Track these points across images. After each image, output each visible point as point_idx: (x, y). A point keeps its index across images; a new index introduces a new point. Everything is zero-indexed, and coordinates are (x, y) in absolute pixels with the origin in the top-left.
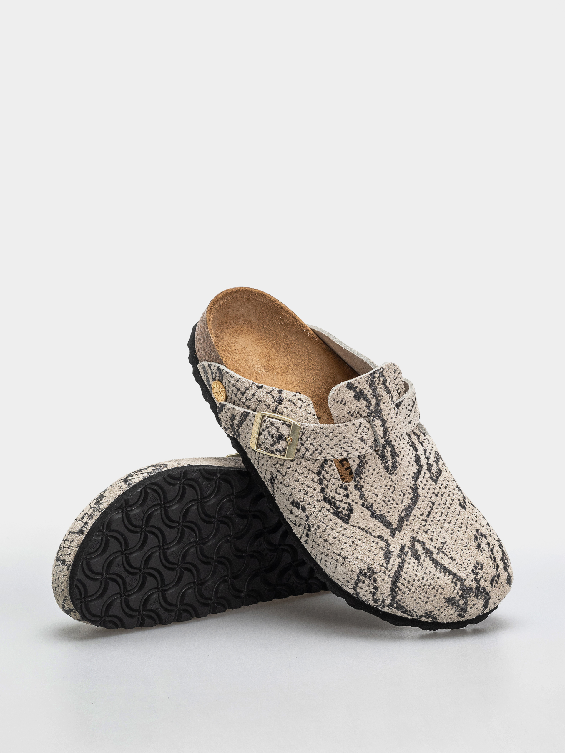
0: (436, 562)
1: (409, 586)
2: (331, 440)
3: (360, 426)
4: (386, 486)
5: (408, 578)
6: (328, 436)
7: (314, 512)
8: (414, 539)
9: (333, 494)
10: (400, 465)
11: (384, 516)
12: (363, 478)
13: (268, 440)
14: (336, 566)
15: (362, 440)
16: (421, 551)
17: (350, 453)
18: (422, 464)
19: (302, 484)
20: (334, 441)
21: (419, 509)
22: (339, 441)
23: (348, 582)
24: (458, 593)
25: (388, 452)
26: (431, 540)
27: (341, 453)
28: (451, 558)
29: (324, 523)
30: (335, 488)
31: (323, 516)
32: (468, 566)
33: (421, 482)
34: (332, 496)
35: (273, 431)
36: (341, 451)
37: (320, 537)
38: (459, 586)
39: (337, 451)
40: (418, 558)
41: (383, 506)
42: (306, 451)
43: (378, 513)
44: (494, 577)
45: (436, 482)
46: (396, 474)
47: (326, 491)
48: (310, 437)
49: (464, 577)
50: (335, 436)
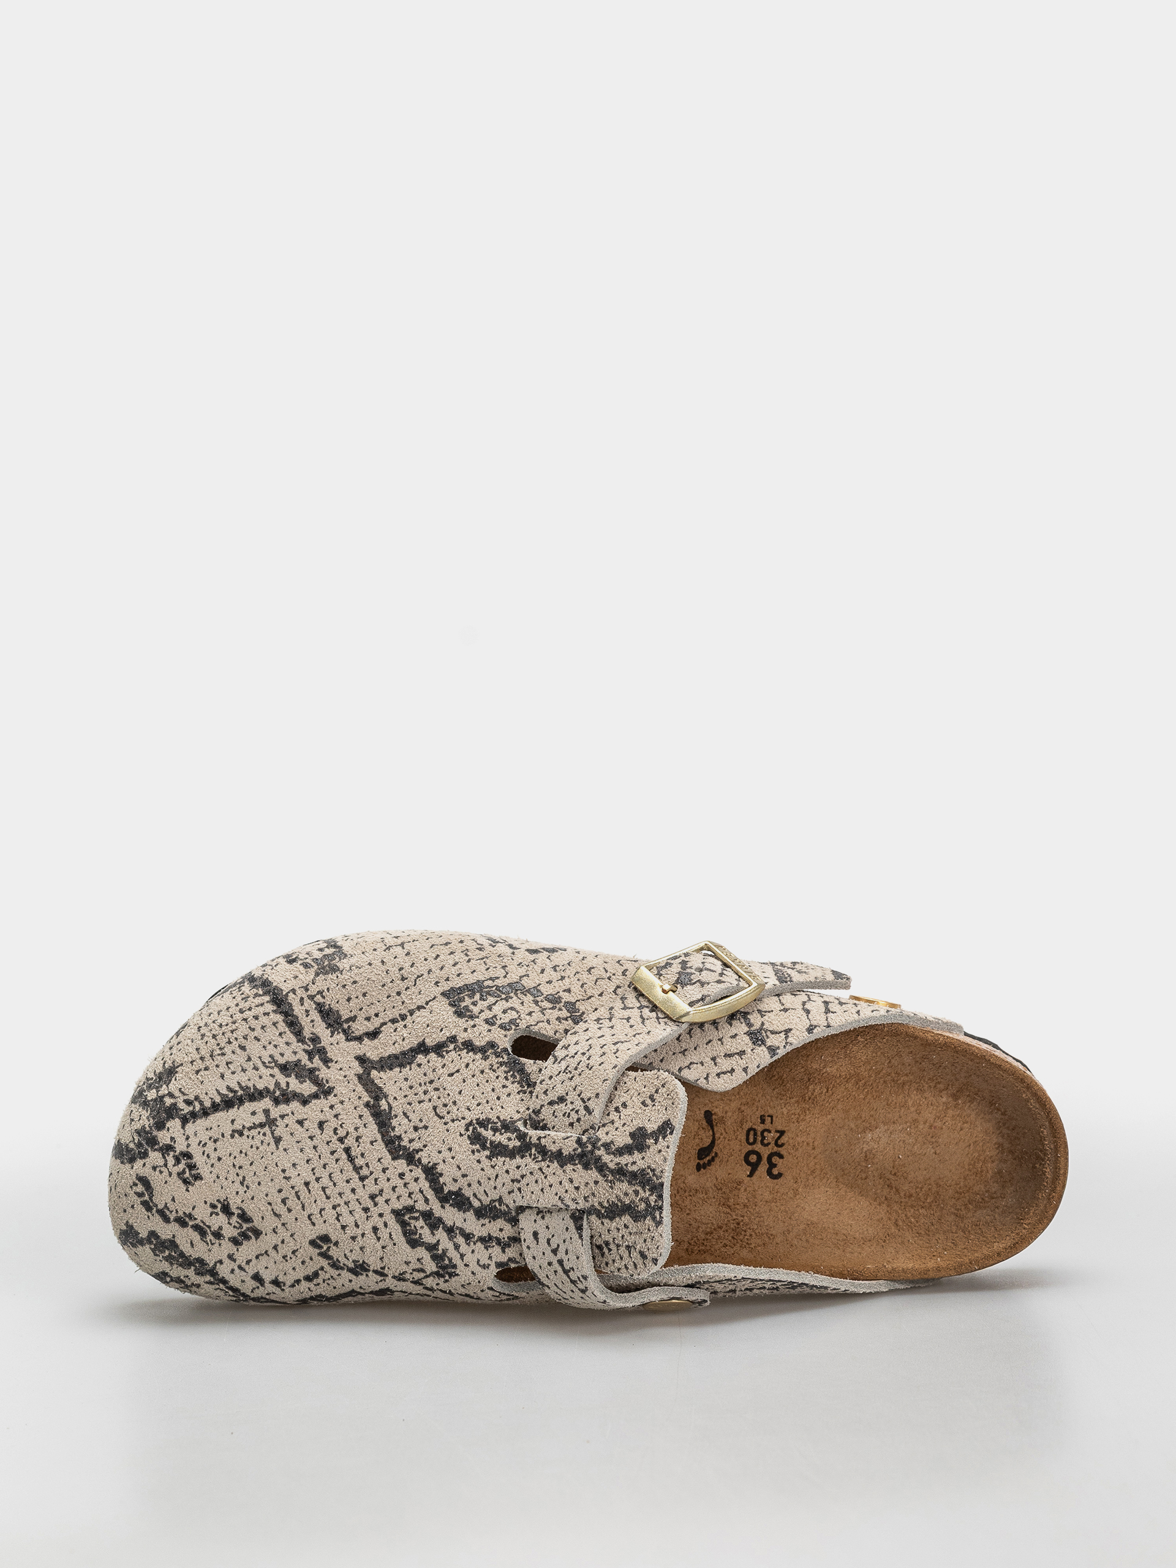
0: (255, 1095)
1: (247, 1014)
3: (586, 1108)
4: (455, 1103)
5: (264, 1020)
8: (325, 1091)
10: (473, 1152)
11: (405, 1067)
12: (498, 1068)
15: (562, 1100)
16: (294, 1084)
17: (554, 1064)
18: (447, 1206)
21: (372, 1143)
24: (171, 1095)
25: (509, 1139)
26: (300, 1123)
27: (566, 1048)
28: (241, 1134)
32: (203, 1154)
33: (416, 1180)
36: (572, 1051)
38: (181, 1105)
39: (577, 1044)
40: (284, 1068)
41: (425, 1075)
43: (420, 1058)
44: (151, 1196)
45: (397, 1213)
46: (461, 1135)
49: (190, 1127)
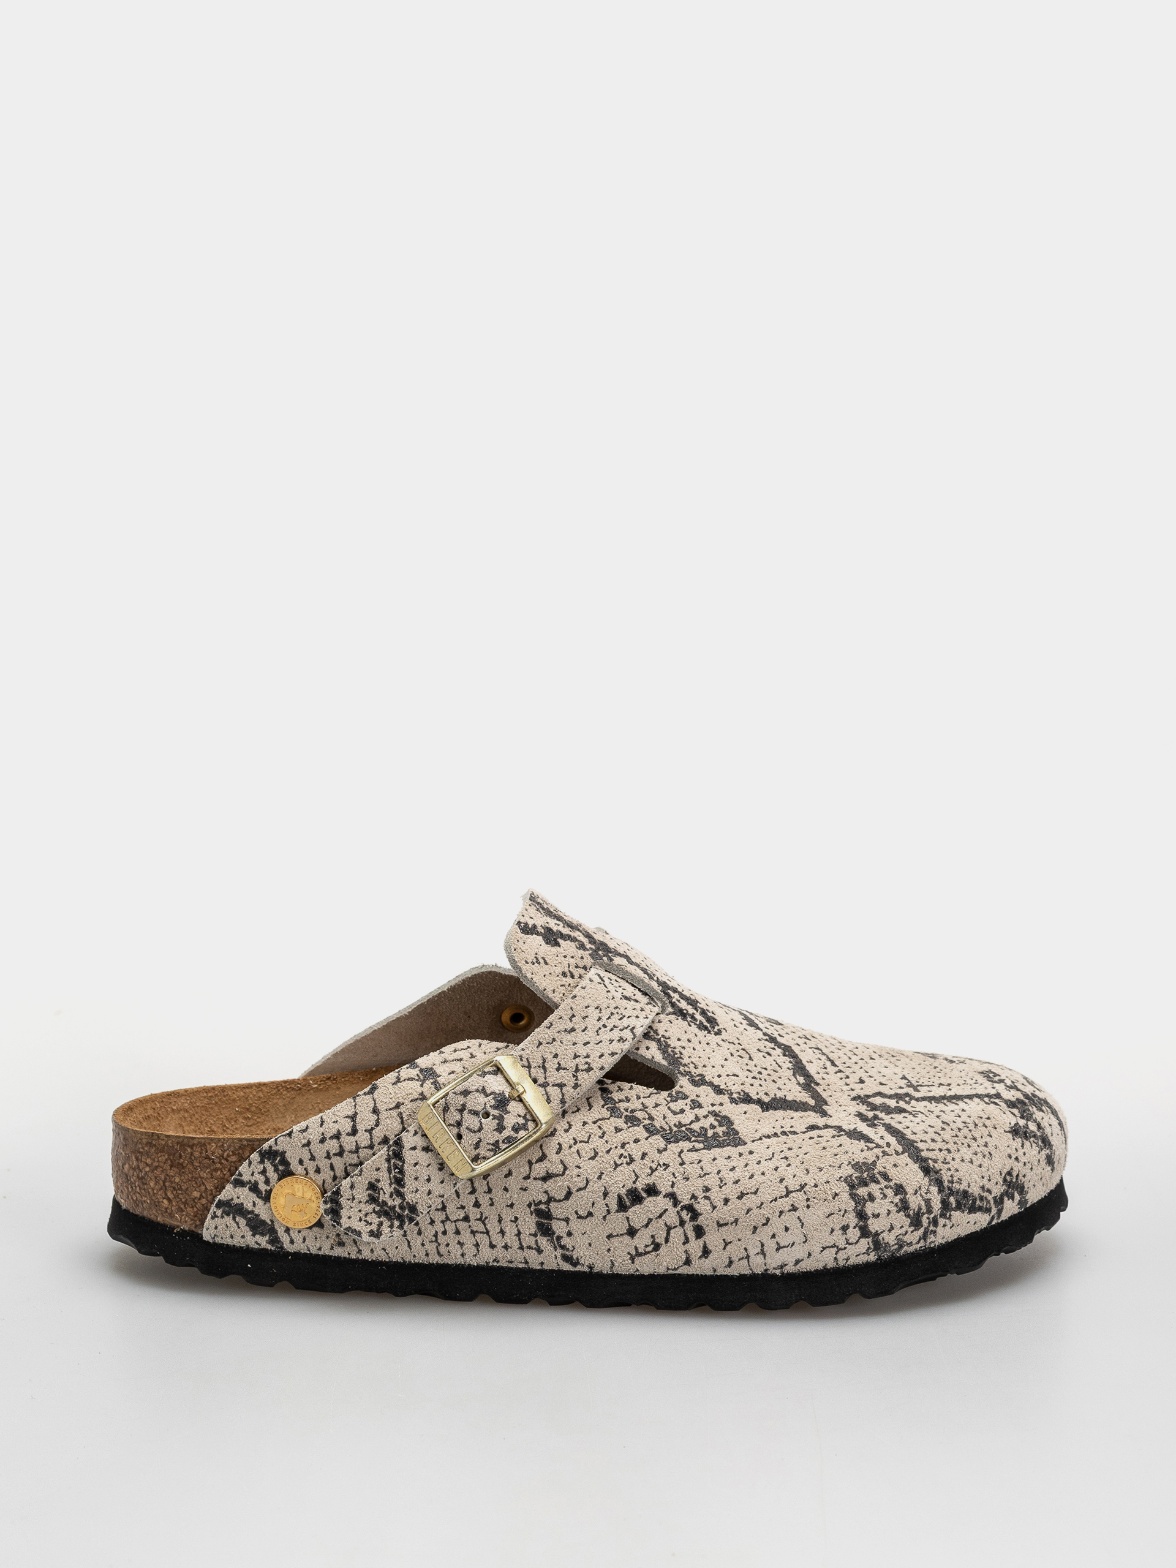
0: (931, 1099)
1: (941, 1146)
2: (583, 1031)
4: (732, 1055)
5: (926, 1137)
6: (573, 1030)
7: (674, 1174)
8: (861, 1098)
9: (673, 1120)
10: (713, 1013)
11: (781, 1098)
12: (689, 1064)
13: (484, 1126)
14: (801, 1221)
16: (891, 1103)
17: (634, 1028)
19: (608, 1152)
20: (589, 1026)
21: (812, 1063)
22: (598, 1020)
23: (845, 1228)
24: (1014, 1115)
25: (679, 1002)
26: (882, 1084)
28: (941, 1084)
29: (708, 1174)
30: (667, 1108)
31: (696, 1166)
32: (976, 1080)
34: (675, 1125)
35: (478, 1102)
36: (616, 1034)
37: (726, 1201)
38: (1003, 1105)
39: (611, 1041)
40: (901, 1111)
41: (761, 1086)
42: (561, 1089)
46: (725, 1030)
47: (657, 1124)
48: (544, 1061)
49: (992, 1092)
50: (584, 1018)
